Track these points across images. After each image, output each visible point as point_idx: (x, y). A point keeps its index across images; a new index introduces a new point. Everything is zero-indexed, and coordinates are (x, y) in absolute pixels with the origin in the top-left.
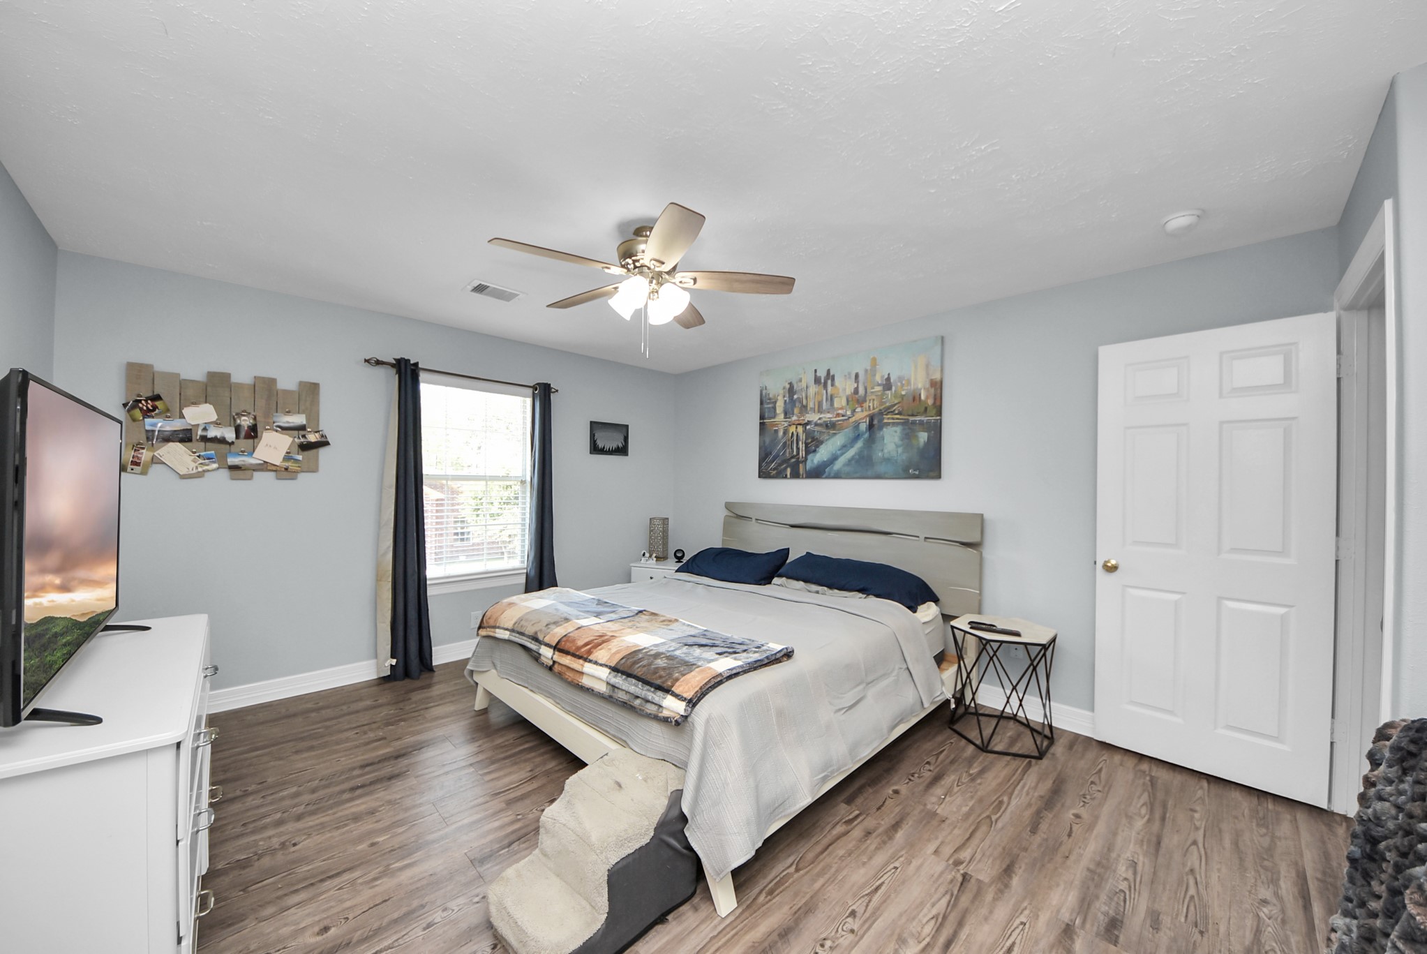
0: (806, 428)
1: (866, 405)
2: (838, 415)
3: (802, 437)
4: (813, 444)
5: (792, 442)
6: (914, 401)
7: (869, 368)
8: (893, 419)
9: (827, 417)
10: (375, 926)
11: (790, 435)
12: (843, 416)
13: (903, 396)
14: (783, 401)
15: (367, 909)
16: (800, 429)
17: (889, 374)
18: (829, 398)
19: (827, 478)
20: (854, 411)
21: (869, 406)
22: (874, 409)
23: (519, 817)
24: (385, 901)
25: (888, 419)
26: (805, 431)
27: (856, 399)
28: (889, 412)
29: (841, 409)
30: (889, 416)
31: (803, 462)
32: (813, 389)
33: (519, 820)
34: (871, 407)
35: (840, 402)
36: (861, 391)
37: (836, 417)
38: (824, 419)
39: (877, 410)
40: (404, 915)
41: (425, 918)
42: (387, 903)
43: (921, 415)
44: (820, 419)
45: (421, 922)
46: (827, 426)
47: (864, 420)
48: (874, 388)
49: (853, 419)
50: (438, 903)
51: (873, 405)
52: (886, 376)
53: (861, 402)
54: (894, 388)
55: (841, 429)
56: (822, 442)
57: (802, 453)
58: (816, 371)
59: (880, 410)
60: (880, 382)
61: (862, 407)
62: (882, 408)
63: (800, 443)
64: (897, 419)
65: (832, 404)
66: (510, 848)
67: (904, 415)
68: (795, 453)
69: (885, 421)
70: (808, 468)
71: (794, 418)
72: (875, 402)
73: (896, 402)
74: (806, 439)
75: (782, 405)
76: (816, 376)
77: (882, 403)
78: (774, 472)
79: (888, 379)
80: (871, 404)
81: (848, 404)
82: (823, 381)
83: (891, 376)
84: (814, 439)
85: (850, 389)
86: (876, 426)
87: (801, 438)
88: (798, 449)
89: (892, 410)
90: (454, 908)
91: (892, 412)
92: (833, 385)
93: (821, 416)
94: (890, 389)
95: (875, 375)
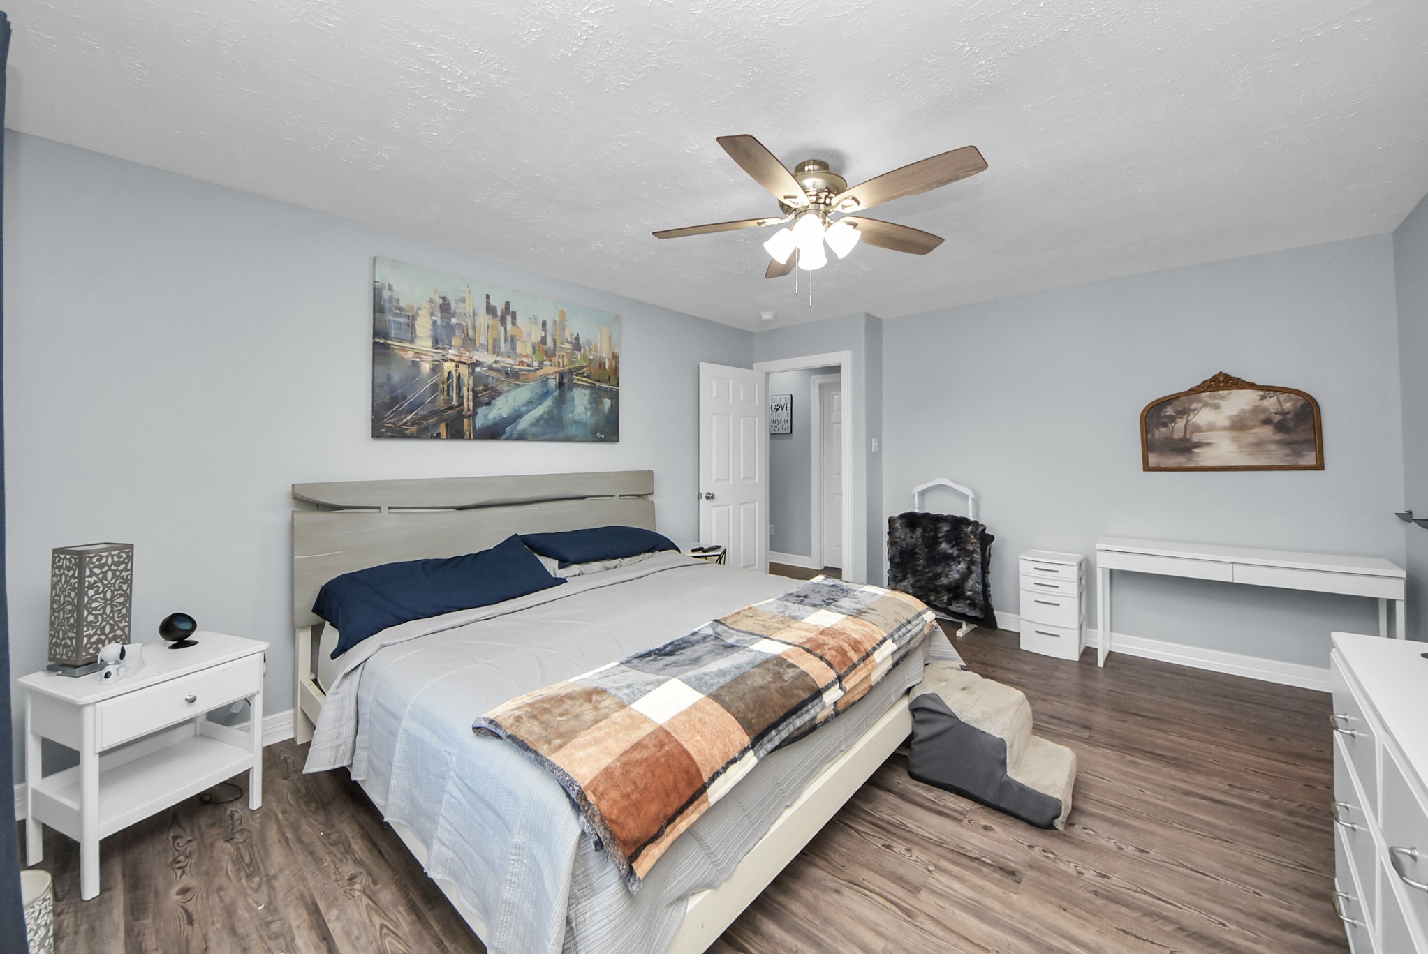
0: (473, 371)
1: (556, 360)
2: (522, 363)
3: (468, 381)
4: (485, 394)
5: (448, 386)
6: (600, 367)
7: (557, 320)
8: (582, 381)
9: (507, 362)
10: (1147, 920)
11: (446, 375)
12: (528, 366)
13: (590, 361)
14: (431, 322)
15: (1147, 943)
16: (464, 370)
17: (578, 334)
18: (509, 338)
19: (507, 439)
20: (541, 363)
21: (559, 362)
22: (564, 366)
23: (931, 868)
24: (1125, 932)
25: (578, 380)
26: (472, 373)
27: (544, 350)
28: (578, 374)
29: (526, 356)
30: (578, 378)
31: (470, 416)
32: (484, 320)
33: (935, 866)
34: (561, 364)
35: (524, 348)
36: (550, 343)
37: (519, 365)
38: (502, 364)
39: (566, 368)
40: (1116, 903)
41: (1102, 884)
42: (1124, 928)
43: (606, 383)
44: (496, 362)
45: (1108, 885)
46: (506, 373)
47: (554, 377)
48: (563, 344)
49: (540, 373)
50: (1080, 883)
51: (562, 361)
52: (575, 336)
53: (550, 355)
54: (582, 350)
55: (526, 381)
56: (500, 393)
57: (468, 403)
58: (488, 297)
59: (570, 369)
60: (569, 339)
61: (551, 361)
62: (572, 367)
63: (465, 389)
64: (586, 382)
65: (513, 348)
66: (979, 857)
67: (592, 380)
68: (455, 403)
69: (575, 382)
70: (478, 425)
71: (452, 352)
72: (565, 359)
73: (585, 364)
74: (475, 385)
75: (429, 325)
76: (488, 303)
77: (571, 362)
78: (414, 429)
79: (577, 339)
80: (561, 361)
81: (534, 353)
82: (499, 314)
83: (580, 336)
84: (486, 388)
85: (537, 335)
86: (566, 385)
87: (466, 383)
88: (460, 397)
89: (582, 372)
90: (1073, 868)
91: (580, 373)
92: (514, 324)
93: (497, 359)
94: (579, 350)
95: (564, 330)
